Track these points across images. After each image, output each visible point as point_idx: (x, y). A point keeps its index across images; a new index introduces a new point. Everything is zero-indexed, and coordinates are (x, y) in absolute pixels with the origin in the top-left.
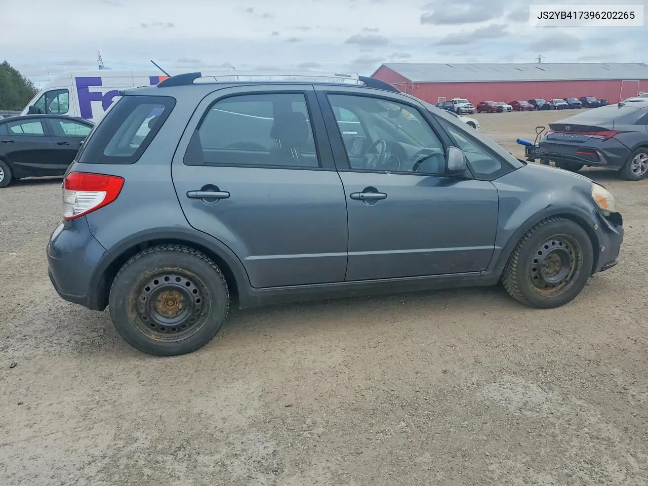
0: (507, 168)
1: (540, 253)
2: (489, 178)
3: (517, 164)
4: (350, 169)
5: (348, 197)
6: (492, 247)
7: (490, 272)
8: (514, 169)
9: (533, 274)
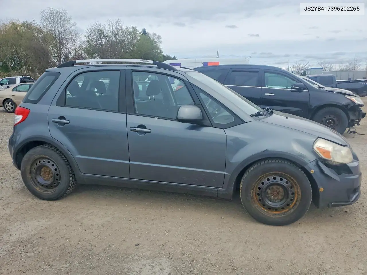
0: (238, 121)
1: (263, 183)
2: (223, 127)
3: (246, 118)
4: (135, 113)
5: (129, 130)
6: (223, 173)
7: (224, 190)
8: (244, 122)
9: (258, 197)
